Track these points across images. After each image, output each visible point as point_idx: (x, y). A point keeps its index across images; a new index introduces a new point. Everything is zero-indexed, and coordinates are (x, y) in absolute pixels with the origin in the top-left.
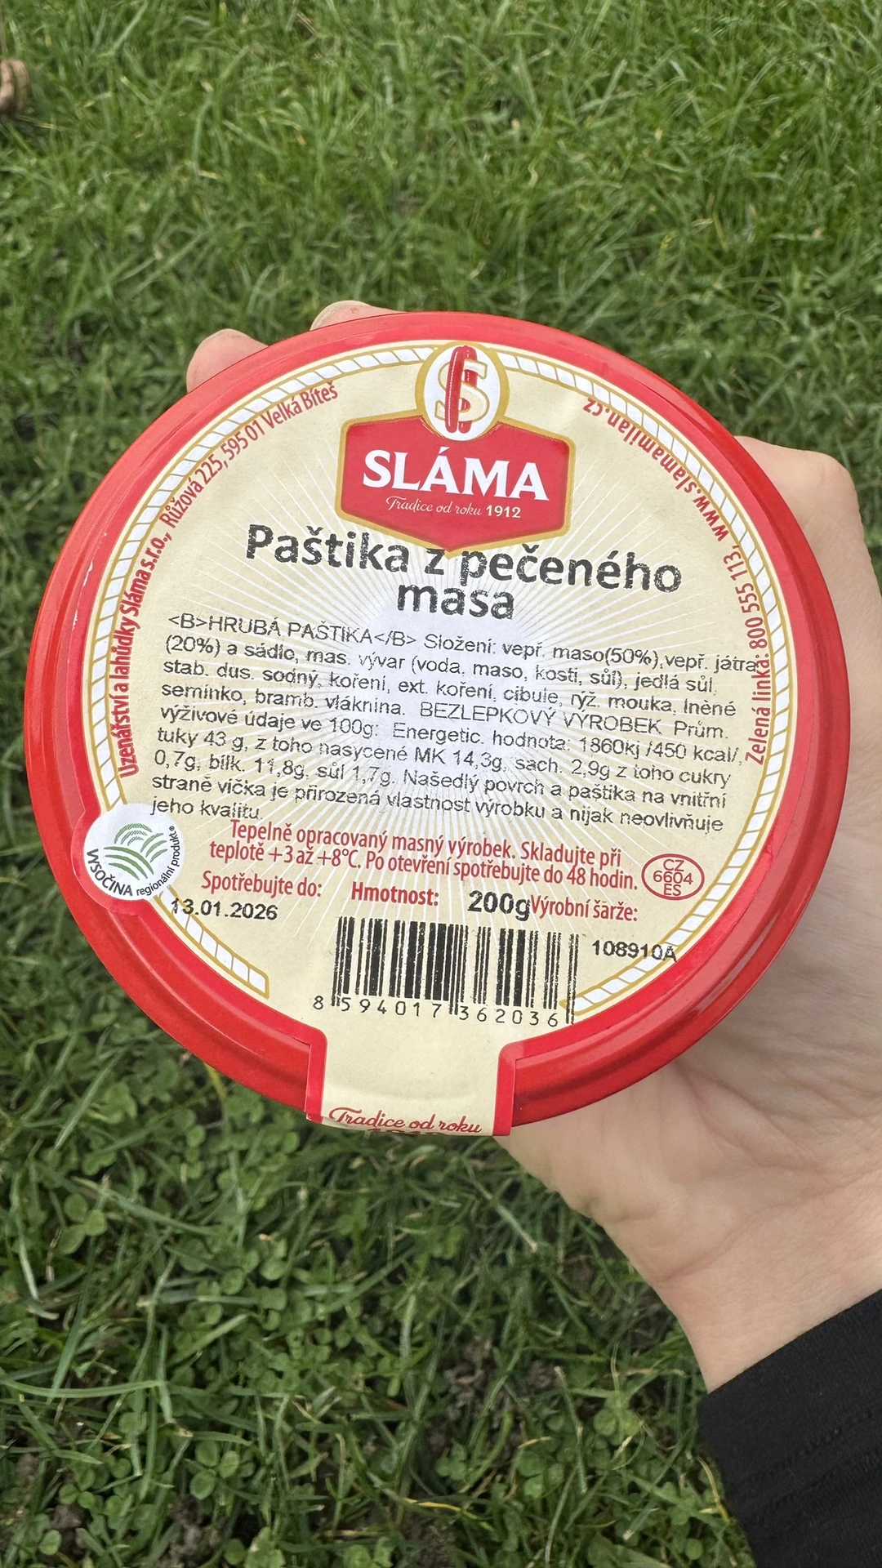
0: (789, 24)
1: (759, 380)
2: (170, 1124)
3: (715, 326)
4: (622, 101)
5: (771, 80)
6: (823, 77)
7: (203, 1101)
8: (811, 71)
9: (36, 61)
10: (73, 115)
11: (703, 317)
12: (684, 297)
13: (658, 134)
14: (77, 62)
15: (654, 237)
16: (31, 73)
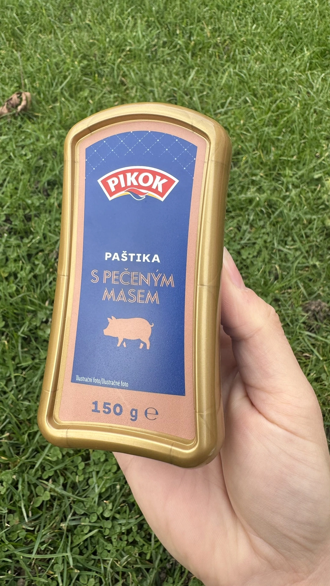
0: (286, 86)
1: (275, 206)
2: (72, 462)
3: (261, 187)
4: (230, 110)
5: (280, 104)
6: (297, 103)
7: (84, 453)
8: (293, 102)
9: (34, 92)
10: (45, 110)
11: (257, 185)
12: (251, 178)
13: (242, 122)
14: (47, 93)
15: (240, 157)
16: (32, 96)
